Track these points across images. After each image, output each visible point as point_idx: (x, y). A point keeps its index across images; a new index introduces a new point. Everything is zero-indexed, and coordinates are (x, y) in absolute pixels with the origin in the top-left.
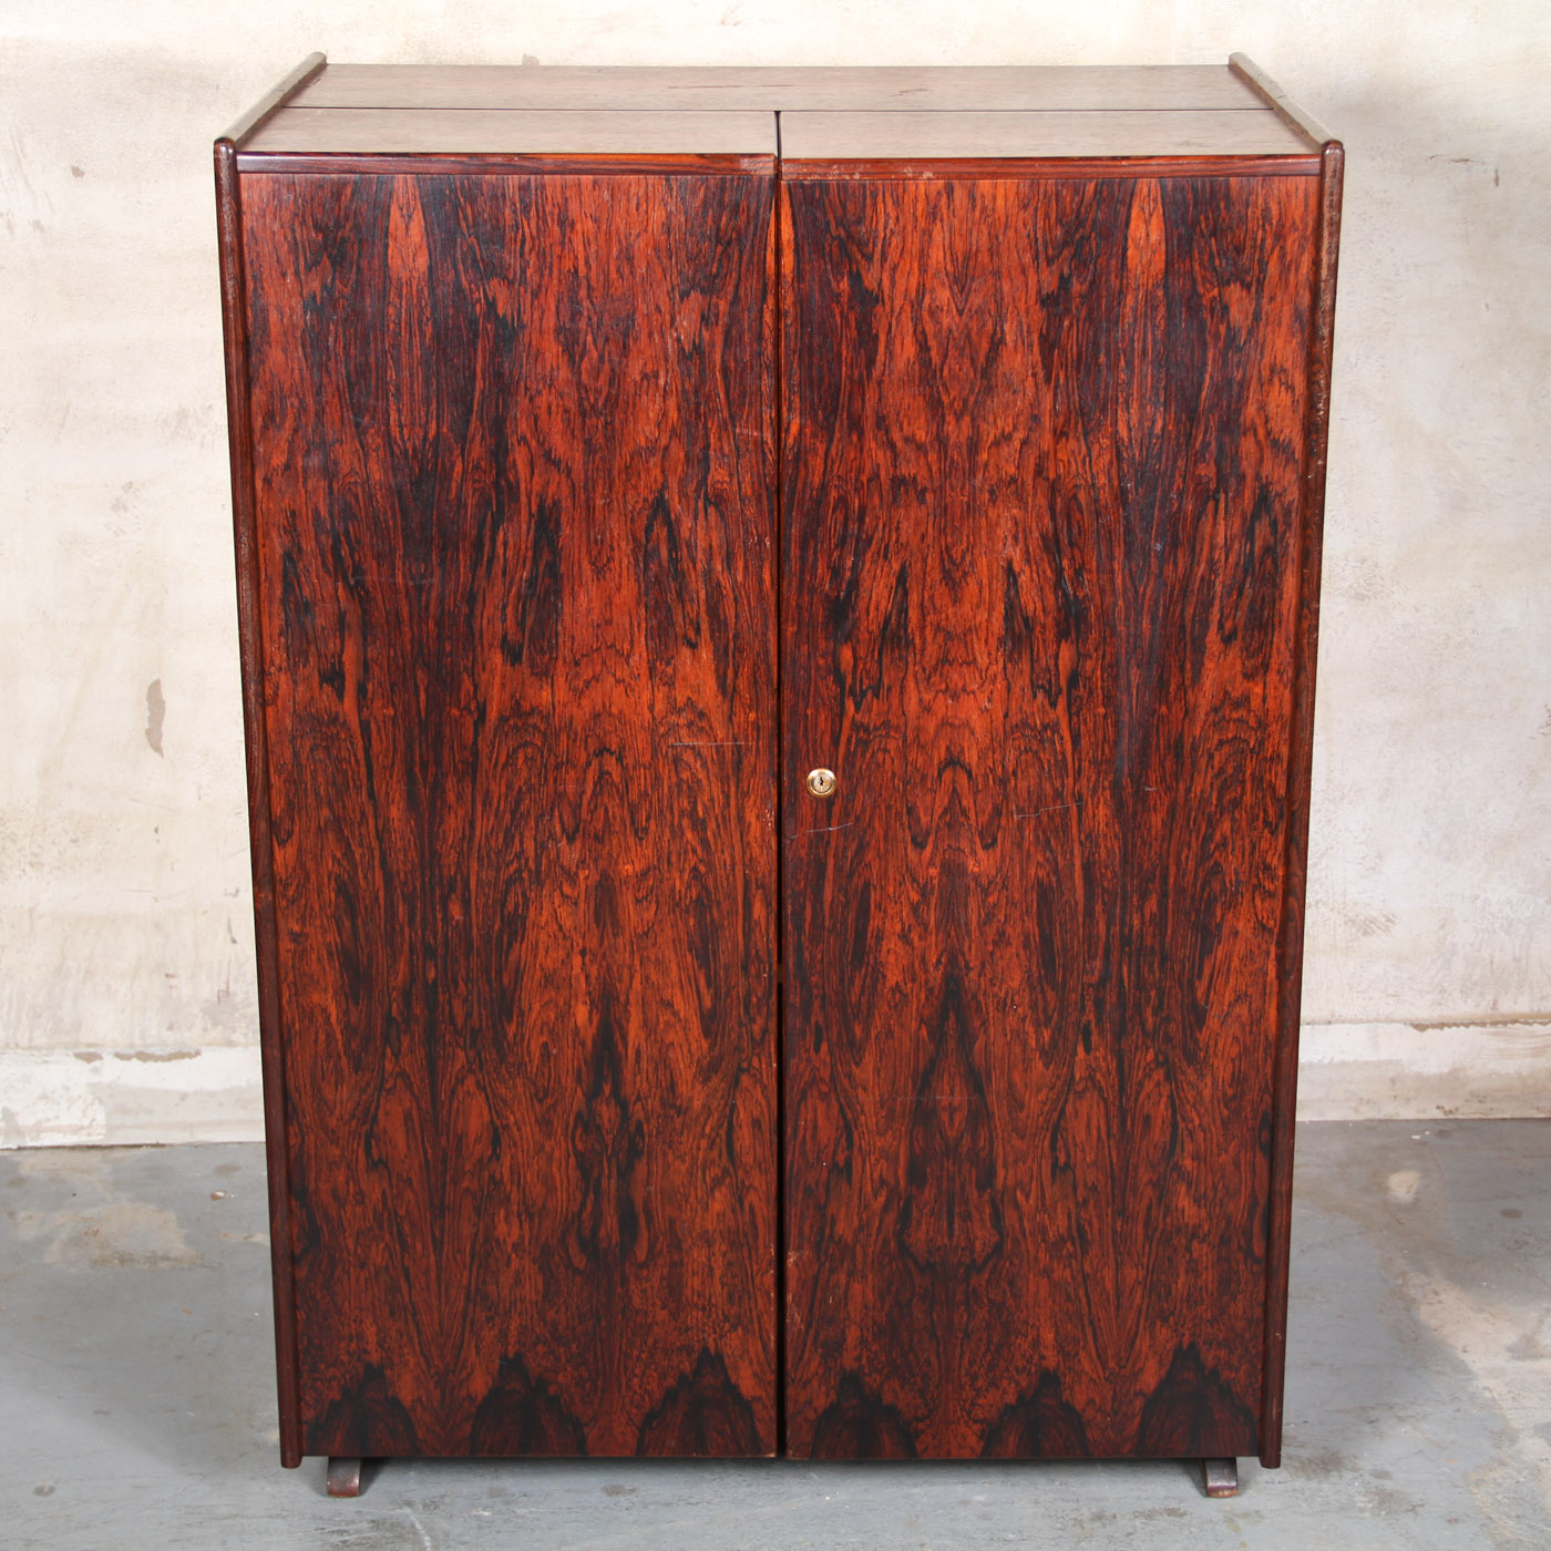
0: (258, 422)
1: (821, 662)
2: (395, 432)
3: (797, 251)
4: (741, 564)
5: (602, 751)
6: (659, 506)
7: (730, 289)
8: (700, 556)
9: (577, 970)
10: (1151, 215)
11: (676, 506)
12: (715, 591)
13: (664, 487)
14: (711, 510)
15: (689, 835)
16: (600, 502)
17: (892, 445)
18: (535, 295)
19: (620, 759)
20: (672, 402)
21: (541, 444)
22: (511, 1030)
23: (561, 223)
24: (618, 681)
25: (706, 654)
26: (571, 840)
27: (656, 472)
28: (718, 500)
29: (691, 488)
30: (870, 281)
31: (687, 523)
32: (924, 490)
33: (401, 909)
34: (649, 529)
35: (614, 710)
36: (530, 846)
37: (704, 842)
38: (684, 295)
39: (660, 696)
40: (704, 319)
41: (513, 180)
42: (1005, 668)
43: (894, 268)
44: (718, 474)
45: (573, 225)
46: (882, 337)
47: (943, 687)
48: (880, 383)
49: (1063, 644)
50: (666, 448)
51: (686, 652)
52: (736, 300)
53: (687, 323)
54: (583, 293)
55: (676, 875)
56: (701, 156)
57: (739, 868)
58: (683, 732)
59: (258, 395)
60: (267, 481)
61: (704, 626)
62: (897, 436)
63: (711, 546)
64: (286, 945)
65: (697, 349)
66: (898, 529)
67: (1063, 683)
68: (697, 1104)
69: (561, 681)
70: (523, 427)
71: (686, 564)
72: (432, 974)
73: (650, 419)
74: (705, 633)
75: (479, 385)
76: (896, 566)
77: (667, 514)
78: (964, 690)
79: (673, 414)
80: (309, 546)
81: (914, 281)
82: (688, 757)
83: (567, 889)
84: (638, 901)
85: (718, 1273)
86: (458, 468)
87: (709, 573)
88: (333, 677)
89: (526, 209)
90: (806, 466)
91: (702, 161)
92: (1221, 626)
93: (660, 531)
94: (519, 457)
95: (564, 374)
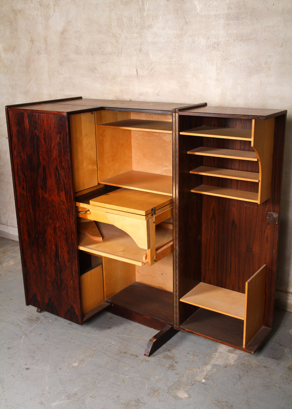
0: (13, 148)
2: (27, 151)
4: (67, 179)
5: (53, 206)
6: (57, 168)
7: (63, 134)
8: (62, 177)
9: (53, 240)
11: (59, 168)
12: (64, 182)
13: (57, 165)
14: (63, 170)
15: (64, 222)
16: (50, 166)
18: (41, 132)
19: (55, 208)
20: (57, 151)
21: (43, 156)
22: (46, 247)
23: (43, 122)
24: (54, 195)
25: (64, 193)
26: (50, 219)
27: (56, 162)
28: (63, 168)
29: (60, 166)
31: (60, 171)
33: (33, 225)
34: (56, 171)
35: (54, 200)
36: (46, 219)
37: (66, 223)
38: (57, 134)
39: (59, 199)
40: (60, 138)
41: (37, 114)
44: (63, 164)
45: (44, 122)
50: (57, 159)
51: (61, 192)
52: (63, 136)
53: (58, 139)
54: (46, 133)
55: (63, 228)
56: (57, 112)
57: (70, 229)
58: (62, 205)
59: (13, 145)
60: (15, 157)
61: (63, 188)
64: (21, 228)
65: (59, 143)
68: (68, 265)
69: (48, 194)
70: (41, 153)
71: (60, 178)
72: (37, 236)
73: (55, 153)
74: (63, 190)
75: (35, 146)
77: (58, 169)
79: (57, 153)
80: (19, 168)
82: (63, 209)
83: (50, 227)
84: (59, 231)
85: (72, 293)
86: (34, 158)
87: (63, 180)
88: (23, 188)
89: (39, 119)
91: (58, 113)
93: (57, 172)
94: (41, 158)
95: (45, 145)
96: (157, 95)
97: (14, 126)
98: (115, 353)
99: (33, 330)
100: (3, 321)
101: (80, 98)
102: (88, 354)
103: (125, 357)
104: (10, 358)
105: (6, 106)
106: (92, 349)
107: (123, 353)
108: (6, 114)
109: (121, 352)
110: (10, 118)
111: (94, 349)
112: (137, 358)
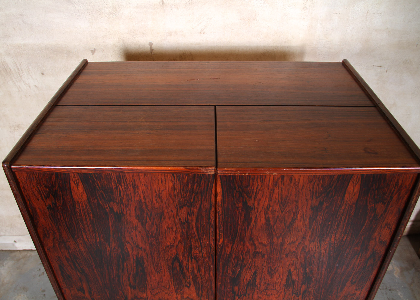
0: (42, 236)
1: (228, 290)
2: (86, 240)
3: (223, 196)
4: (203, 271)
6: (176, 258)
7: (198, 206)
8: (190, 269)
11: (181, 258)
12: (195, 276)
13: (177, 254)
14: (193, 260)
16: (156, 257)
17: (254, 245)
18: (127, 206)
20: (178, 235)
21: (134, 243)
23: (133, 187)
24: (166, 293)
25: (193, 289)
27: (174, 251)
28: (195, 257)
29: (186, 255)
30: (250, 203)
31: (185, 263)
32: (264, 254)
34: (173, 263)
38: (181, 207)
39: (179, 296)
40: (189, 214)
42: (284, 290)
43: (259, 200)
44: (195, 252)
45: (138, 187)
46: (253, 219)
47: (265, 294)
48: (251, 230)
49: (303, 285)
50: (177, 246)
52: (200, 208)
53: (182, 215)
54: (144, 206)
59: (40, 230)
62: (256, 243)
63: (193, 267)
65: (187, 221)
66: (254, 263)
67: (301, 292)
69: (149, 292)
70: (128, 239)
71: (185, 271)
73: (172, 237)
74: (192, 284)
75: (111, 229)
76: (253, 271)
77: (179, 260)
78: (272, 294)
79: (179, 237)
80: (66, 264)
81: (266, 203)
86: (108, 249)
87: (193, 272)
88: (81, 290)
89: (120, 182)
90: (225, 249)
92: (352, 280)
93: (177, 264)
94: (128, 246)
95: (140, 227)
97: (38, 200)
105: (3, 163)
108: (9, 180)
110: (21, 184)
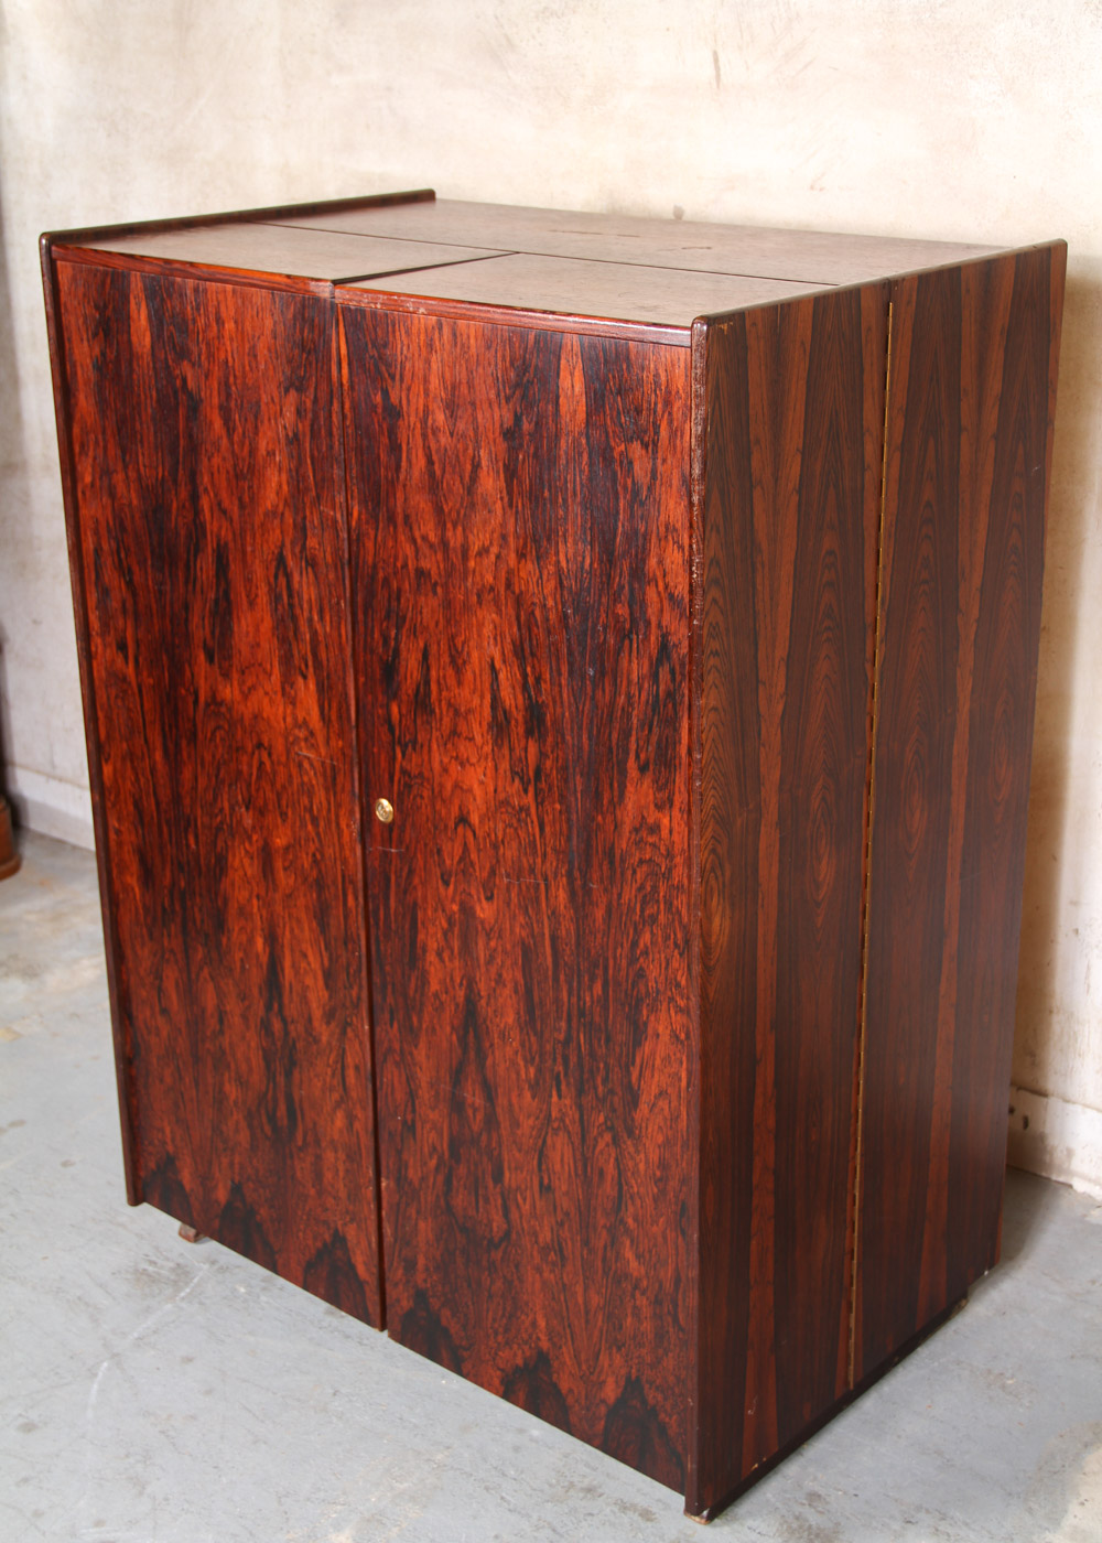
0: (77, 449)
1: (380, 711)
2: (142, 468)
3: (349, 364)
4: (328, 618)
5: (260, 745)
6: (281, 560)
7: (312, 390)
8: (305, 606)
9: (255, 910)
10: (574, 368)
11: (291, 563)
12: (314, 634)
13: (282, 546)
14: (310, 570)
15: (310, 827)
16: (249, 549)
17: (414, 541)
18: (207, 377)
19: (270, 755)
20: (284, 477)
21: (216, 495)
22: (224, 940)
23: (217, 323)
24: (267, 694)
25: (312, 686)
26: (247, 808)
27: (278, 531)
28: (312, 563)
29: (297, 550)
30: (394, 398)
31: (296, 577)
32: (436, 584)
33: (165, 829)
34: (276, 577)
35: (265, 715)
36: (226, 805)
37: (318, 834)
38: (287, 391)
39: (288, 712)
40: (298, 412)
41: (191, 282)
42: (493, 750)
43: (409, 389)
44: (312, 542)
45: (223, 323)
46: (404, 447)
47: (455, 754)
48: (405, 486)
49: (530, 740)
50: (283, 514)
51: (300, 680)
52: (316, 401)
53: (289, 414)
54: (232, 379)
55: (304, 856)
56: (288, 277)
57: (338, 863)
58: (303, 744)
59: (76, 430)
60: (83, 493)
61: (310, 663)
62: (417, 534)
63: (310, 599)
64: (112, 836)
65: (296, 435)
66: (421, 613)
67: (531, 774)
68: (324, 1039)
69: (235, 683)
70: (206, 479)
71: (298, 611)
72: (183, 884)
73: (274, 485)
74: (311, 669)
75: (182, 442)
76: (421, 644)
77: (285, 568)
78: (468, 761)
79: (285, 487)
80: (106, 547)
81: (421, 401)
82: (306, 765)
83: (247, 845)
84: (285, 869)
85: (341, 1174)
86: (175, 505)
87: (310, 620)
88: (122, 647)
89: (198, 309)
90: (364, 545)
91: (289, 281)
92: (637, 756)
93: (282, 581)
94: (205, 503)
95: (225, 442)
96: (812, 188)
97: (82, 340)
98: (542, 1491)
99: (155, 1332)
100: (14, 1278)
101: (426, 197)
102: (406, 1485)
103: (589, 1518)
104: (26, 1480)
105: (43, 235)
106: (429, 1460)
107: (581, 1495)
108: (43, 276)
109: (572, 1485)
110: (62, 294)
111: (439, 1457)
112: (649, 1524)
